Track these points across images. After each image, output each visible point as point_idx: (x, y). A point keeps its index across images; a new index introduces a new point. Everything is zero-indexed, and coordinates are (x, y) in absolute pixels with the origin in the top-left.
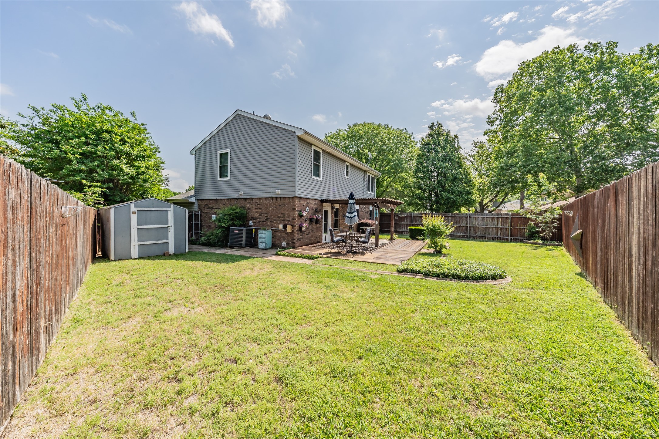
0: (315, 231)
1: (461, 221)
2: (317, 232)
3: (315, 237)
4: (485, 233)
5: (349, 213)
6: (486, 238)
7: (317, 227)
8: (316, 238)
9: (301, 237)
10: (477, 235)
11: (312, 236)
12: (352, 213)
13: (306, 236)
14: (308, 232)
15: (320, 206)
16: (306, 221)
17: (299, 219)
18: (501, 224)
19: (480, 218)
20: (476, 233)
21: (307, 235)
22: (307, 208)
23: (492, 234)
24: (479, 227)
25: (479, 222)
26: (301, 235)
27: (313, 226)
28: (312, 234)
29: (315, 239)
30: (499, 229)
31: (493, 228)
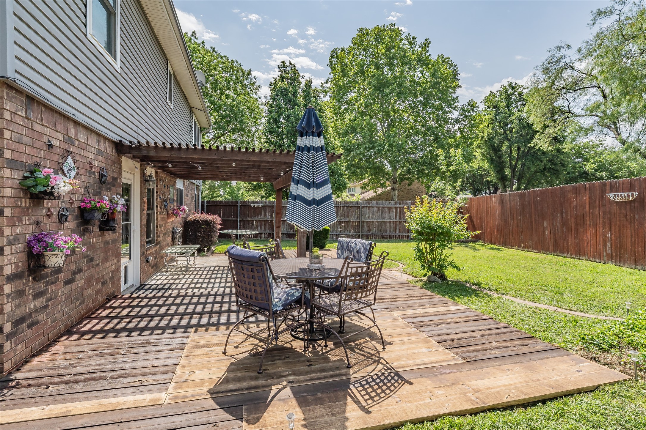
0: (98, 257)
1: (350, 213)
2: (106, 260)
3: (97, 281)
4: (381, 230)
5: (308, 186)
6: (383, 236)
7: (107, 243)
8: (104, 283)
9: (39, 302)
10: (371, 233)
11: (88, 283)
12: (318, 186)
13: (63, 291)
14: (73, 267)
15: (114, 163)
16: (62, 218)
17: (25, 212)
18: (400, 216)
19: (375, 209)
20: (369, 230)
21: (68, 282)
22: (70, 160)
23: (390, 231)
24: (373, 222)
25: (373, 215)
26: (36, 296)
27: (93, 241)
28: (88, 273)
29: (98, 292)
30: (398, 223)
31: (390, 222)
